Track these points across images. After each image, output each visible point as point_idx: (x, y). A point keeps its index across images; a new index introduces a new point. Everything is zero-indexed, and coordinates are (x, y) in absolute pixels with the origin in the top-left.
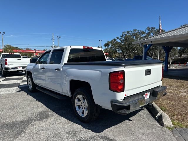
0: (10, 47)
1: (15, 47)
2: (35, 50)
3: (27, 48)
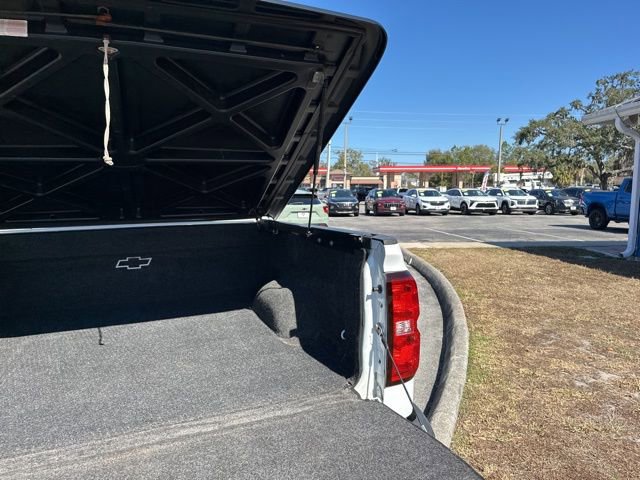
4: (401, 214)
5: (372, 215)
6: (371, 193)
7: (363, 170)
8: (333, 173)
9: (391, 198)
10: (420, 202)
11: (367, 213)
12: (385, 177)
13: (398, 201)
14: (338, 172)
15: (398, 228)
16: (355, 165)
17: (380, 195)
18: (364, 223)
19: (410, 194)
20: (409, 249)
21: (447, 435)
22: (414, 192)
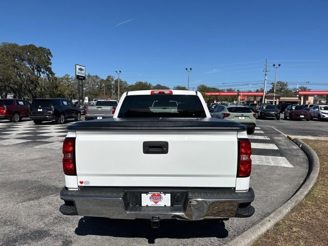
0: (205, 89)
1: (213, 88)
2: (238, 90)
3: (228, 88)
4: (308, 120)
5: (288, 120)
6: (289, 107)
7: (288, 93)
8: (267, 95)
9: (301, 110)
10: (321, 113)
11: (285, 119)
12: (302, 98)
13: (306, 112)
14: (271, 94)
15: (302, 128)
16: (283, 91)
17: (294, 109)
18: (281, 124)
19: (314, 109)
20: (302, 140)
21: (281, 215)
22: (317, 107)
